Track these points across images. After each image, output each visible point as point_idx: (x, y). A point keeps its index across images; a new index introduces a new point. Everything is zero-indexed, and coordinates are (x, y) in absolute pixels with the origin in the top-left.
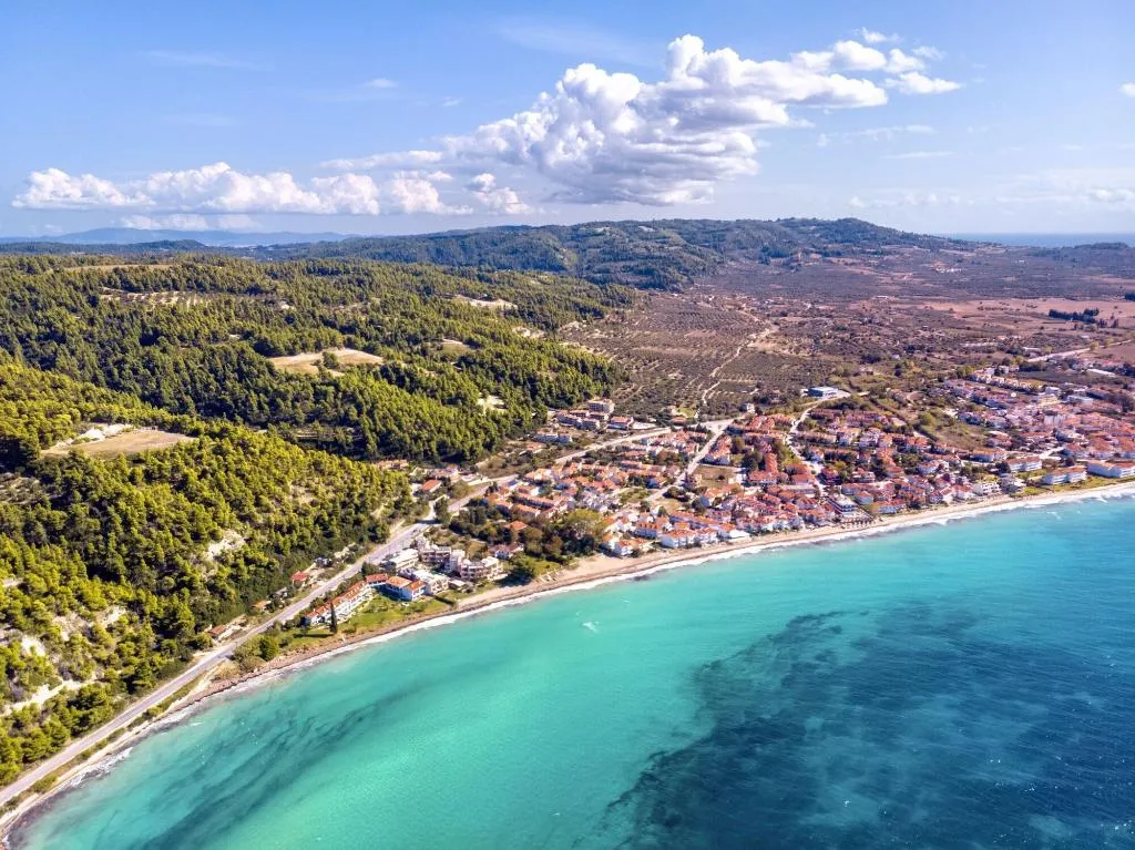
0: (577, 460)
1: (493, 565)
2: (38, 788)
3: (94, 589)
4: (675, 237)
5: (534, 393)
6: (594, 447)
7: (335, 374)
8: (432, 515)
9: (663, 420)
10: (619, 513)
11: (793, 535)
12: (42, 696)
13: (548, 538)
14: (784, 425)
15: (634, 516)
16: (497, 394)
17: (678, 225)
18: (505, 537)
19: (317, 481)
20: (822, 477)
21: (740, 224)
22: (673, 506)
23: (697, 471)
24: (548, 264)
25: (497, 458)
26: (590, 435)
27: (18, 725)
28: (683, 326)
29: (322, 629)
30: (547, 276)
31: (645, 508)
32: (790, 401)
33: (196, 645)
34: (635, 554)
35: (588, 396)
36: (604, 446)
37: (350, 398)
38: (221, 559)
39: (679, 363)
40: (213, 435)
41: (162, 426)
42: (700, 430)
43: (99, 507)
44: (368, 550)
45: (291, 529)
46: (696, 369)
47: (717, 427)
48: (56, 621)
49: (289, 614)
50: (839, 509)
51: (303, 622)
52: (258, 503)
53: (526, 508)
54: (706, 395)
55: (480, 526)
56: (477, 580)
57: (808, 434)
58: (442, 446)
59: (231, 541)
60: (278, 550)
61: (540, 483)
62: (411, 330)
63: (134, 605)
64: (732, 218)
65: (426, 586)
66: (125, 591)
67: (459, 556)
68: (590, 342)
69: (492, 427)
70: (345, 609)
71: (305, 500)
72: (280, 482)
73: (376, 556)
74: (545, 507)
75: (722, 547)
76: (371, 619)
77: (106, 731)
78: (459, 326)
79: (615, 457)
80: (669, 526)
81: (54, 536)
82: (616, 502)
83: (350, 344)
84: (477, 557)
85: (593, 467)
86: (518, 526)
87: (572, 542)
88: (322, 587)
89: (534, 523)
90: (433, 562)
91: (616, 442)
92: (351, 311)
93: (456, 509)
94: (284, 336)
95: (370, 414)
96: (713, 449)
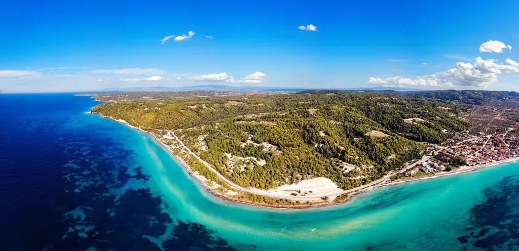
0: (461, 144)
1: (443, 167)
2: (356, 191)
3: (369, 161)
4: (481, 94)
5: (453, 129)
6: (464, 141)
7: (415, 123)
8: (431, 154)
9: (478, 135)
10: (469, 156)
11: (504, 160)
12: (359, 177)
13: (454, 161)
14: (502, 136)
15: (472, 157)
16: (446, 129)
17: (482, 91)
18: (446, 161)
19: (410, 146)
20: (509, 148)
21: (494, 92)
22: (480, 155)
23: (485, 147)
24: (457, 99)
25: (445, 143)
26: (464, 138)
27: (355, 181)
28: (483, 114)
29: (408, 175)
30: (457, 102)
31: (474, 155)
32: (503, 131)
33: (384, 174)
34: (472, 165)
35: (464, 130)
36: (466, 141)
37: (418, 129)
38: (391, 159)
39: (482, 122)
40: (392, 135)
41: (384, 132)
42: (486, 138)
43: (372, 146)
44: (418, 161)
45: (404, 155)
46: (485, 123)
47: (489, 137)
48: (363, 166)
49: (402, 171)
50: (513, 155)
51: (404, 173)
52: (398, 149)
53: (450, 155)
54: (487, 129)
55: (440, 158)
56: (439, 170)
57: (507, 138)
58: (434, 140)
59: (393, 156)
60: (401, 159)
61: (453, 149)
62: (430, 114)
63: (375, 166)
64: (492, 90)
65: (429, 170)
66: (374, 163)
67: (436, 164)
68: (464, 117)
69: (444, 136)
70: (412, 172)
71: (407, 149)
72: (403, 146)
73: (419, 162)
74: (454, 154)
75: (491, 163)
76: (417, 175)
77: (367, 185)
78: (439, 114)
79: (468, 143)
80: (479, 159)
81: (365, 150)
82: (469, 154)
83: (419, 117)
84: (439, 165)
85: (464, 145)
86: (448, 158)
87: (459, 163)
88: (409, 167)
89: (452, 158)
90: (430, 165)
91: (469, 140)
92: (419, 109)
93: (436, 153)
94: (406, 115)
95: (421, 132)
96: (488, 142)
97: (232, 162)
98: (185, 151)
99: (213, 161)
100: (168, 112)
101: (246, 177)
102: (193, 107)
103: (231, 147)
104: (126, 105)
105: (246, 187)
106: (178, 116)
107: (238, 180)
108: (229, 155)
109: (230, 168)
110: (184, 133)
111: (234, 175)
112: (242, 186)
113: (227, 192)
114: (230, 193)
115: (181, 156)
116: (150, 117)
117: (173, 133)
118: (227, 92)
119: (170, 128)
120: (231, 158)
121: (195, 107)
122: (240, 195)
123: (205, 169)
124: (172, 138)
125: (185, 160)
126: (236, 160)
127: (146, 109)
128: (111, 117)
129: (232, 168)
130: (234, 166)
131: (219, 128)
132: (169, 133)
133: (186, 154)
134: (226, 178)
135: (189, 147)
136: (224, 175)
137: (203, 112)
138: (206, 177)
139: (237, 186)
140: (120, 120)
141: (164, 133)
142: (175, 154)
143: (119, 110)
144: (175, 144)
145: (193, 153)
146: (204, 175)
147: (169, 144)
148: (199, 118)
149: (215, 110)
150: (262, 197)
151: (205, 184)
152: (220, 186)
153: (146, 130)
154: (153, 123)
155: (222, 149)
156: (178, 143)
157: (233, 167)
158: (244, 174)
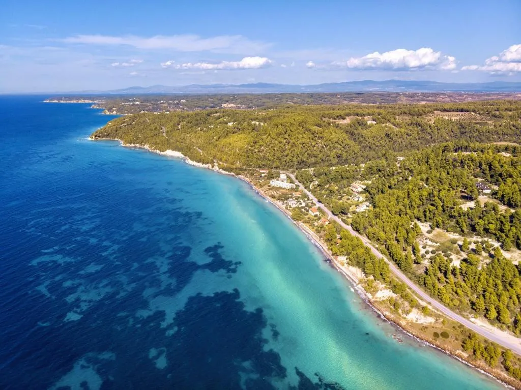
97: (429, 243)
98: (318, 213)
99: (382, 235)
100: (282, 129)
101: (463, 283)
102: (342, 122)
103: (432, 208)
104: (182, 118)
105: (458, 309)
106: (306, 138)
107: (440, 286)
108: (424, 227)
109: (423, 256)
110: (317, 175)
111: (430, 272)
112: (448, 305)
113: (407, 313)
114: (414, 316)
115: (309, 222)
116: (240, 141)
117: (293, 176)
118: (435, 95)
119: (287, 166)
120: (429, 232)
121: (347, 121)
122: (440, 328)
123: (360, 251)
124: (288, 185)
125: (318, 232)
126: (442, 240)
127: (231, 124)
128: (147, 147)
129: (428, 256)
130: (433, 252)
131: (403, 166)
132: (283, 176)
133: (319, 219)
134: (411, 279)
135: (328, 205)
136: (405, 271)
137: (365, 132)
138: (364, 270)
139: (436, 303)
140: (169, 153)
141: (271, 177)
142: (296, 218)
143: (164, 129)
144: (297, 198)
145: (336, 218)
146: (358, 264)
147: (284, 197)
148: (356, 147)
149: (396, 129)
150: (499, 351)
151: (360, 288)
152: (394, 295)
153: (229, 170)
154: (247, 153)
155: (408, 211)
156: (305, 196)
157: (430, 255)
158: (458, 275)
